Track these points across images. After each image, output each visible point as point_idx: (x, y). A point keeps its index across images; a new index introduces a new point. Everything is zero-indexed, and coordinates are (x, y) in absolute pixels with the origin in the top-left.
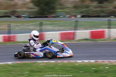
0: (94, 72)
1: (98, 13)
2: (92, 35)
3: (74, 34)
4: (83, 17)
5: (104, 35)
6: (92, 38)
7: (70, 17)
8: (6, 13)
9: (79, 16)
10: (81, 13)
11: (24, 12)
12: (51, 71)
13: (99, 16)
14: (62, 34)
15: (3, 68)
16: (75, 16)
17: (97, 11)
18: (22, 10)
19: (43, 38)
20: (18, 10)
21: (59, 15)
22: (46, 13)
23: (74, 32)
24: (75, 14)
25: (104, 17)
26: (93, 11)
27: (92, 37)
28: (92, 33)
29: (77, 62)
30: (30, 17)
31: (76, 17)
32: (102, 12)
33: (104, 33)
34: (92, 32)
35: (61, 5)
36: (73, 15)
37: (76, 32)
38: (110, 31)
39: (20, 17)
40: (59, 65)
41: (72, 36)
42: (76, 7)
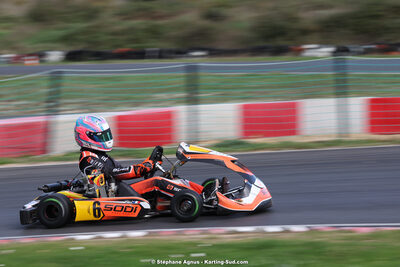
1: (136, 41)
3: (46, 130)
4: (71, 57)
5: (169, 130)
7: (18, 60)
9: (55, 56)
10: (65, 40)
13: (140, 55)
16: (41, 55)
17: (131, 30)
23: (46, 124)
24: (39, 47)
25: (162, 55)
26: (114, 34)
29: (73, 239)
31: (42, 61)
32: (154, 33)
33: (170, 123)
36: (31, 52)
37: (56, 123)
38: (196, 113)
41: (38, 139)
42: (38, 17)
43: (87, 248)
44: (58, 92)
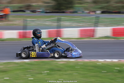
0: (118, 72)
1: (119, 9)
2: (114, 32)
3: (93, 31)
4: (103, 12)
6: (114, 36)
7: (89, 13)
8: (21, 7)
9: (99, 12)
10: (101, 8)
11: (39, 7)
12: (71, 70)
14: (81, 31)
15: (20, 66)
18: (38, 4)
19: (60, 35)
20: (34, 4)
21: (76, 10)
22: (63, 8)
23: (94, 29)
26: (114, 7)
27: (113, 34)
28: (114, 31)
29: (98, 61)
30: (46, 12)
31: (95, 13)
34: (114, 29)
37: (97, 29)
39: (35, 12)
40: (80, 63)
41: (92, 33)
43: (102, 64)
44: (98, 21)
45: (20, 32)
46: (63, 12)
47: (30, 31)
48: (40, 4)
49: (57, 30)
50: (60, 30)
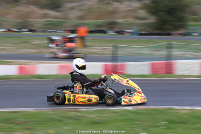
8: (99, 26)
11: (130, 25)
18: (127, 21)
20: (120, 21)
21: (191, 31)
22: (169, 27)
30: (141, 34)
35: (194, 14)
39: (122, 34)
45: (106, 65)
46: (169, 34)
47: (123, 65)
48: (130, 20)
49: (167, 63)
50: (171, 62)
